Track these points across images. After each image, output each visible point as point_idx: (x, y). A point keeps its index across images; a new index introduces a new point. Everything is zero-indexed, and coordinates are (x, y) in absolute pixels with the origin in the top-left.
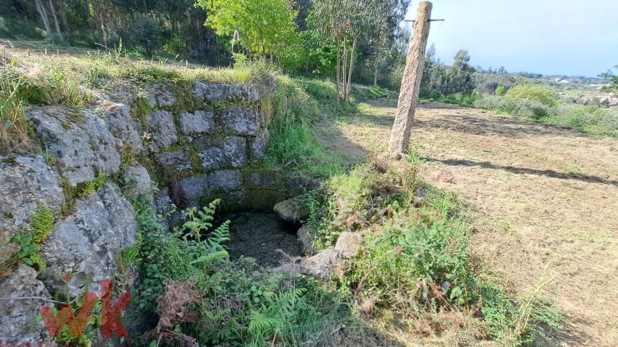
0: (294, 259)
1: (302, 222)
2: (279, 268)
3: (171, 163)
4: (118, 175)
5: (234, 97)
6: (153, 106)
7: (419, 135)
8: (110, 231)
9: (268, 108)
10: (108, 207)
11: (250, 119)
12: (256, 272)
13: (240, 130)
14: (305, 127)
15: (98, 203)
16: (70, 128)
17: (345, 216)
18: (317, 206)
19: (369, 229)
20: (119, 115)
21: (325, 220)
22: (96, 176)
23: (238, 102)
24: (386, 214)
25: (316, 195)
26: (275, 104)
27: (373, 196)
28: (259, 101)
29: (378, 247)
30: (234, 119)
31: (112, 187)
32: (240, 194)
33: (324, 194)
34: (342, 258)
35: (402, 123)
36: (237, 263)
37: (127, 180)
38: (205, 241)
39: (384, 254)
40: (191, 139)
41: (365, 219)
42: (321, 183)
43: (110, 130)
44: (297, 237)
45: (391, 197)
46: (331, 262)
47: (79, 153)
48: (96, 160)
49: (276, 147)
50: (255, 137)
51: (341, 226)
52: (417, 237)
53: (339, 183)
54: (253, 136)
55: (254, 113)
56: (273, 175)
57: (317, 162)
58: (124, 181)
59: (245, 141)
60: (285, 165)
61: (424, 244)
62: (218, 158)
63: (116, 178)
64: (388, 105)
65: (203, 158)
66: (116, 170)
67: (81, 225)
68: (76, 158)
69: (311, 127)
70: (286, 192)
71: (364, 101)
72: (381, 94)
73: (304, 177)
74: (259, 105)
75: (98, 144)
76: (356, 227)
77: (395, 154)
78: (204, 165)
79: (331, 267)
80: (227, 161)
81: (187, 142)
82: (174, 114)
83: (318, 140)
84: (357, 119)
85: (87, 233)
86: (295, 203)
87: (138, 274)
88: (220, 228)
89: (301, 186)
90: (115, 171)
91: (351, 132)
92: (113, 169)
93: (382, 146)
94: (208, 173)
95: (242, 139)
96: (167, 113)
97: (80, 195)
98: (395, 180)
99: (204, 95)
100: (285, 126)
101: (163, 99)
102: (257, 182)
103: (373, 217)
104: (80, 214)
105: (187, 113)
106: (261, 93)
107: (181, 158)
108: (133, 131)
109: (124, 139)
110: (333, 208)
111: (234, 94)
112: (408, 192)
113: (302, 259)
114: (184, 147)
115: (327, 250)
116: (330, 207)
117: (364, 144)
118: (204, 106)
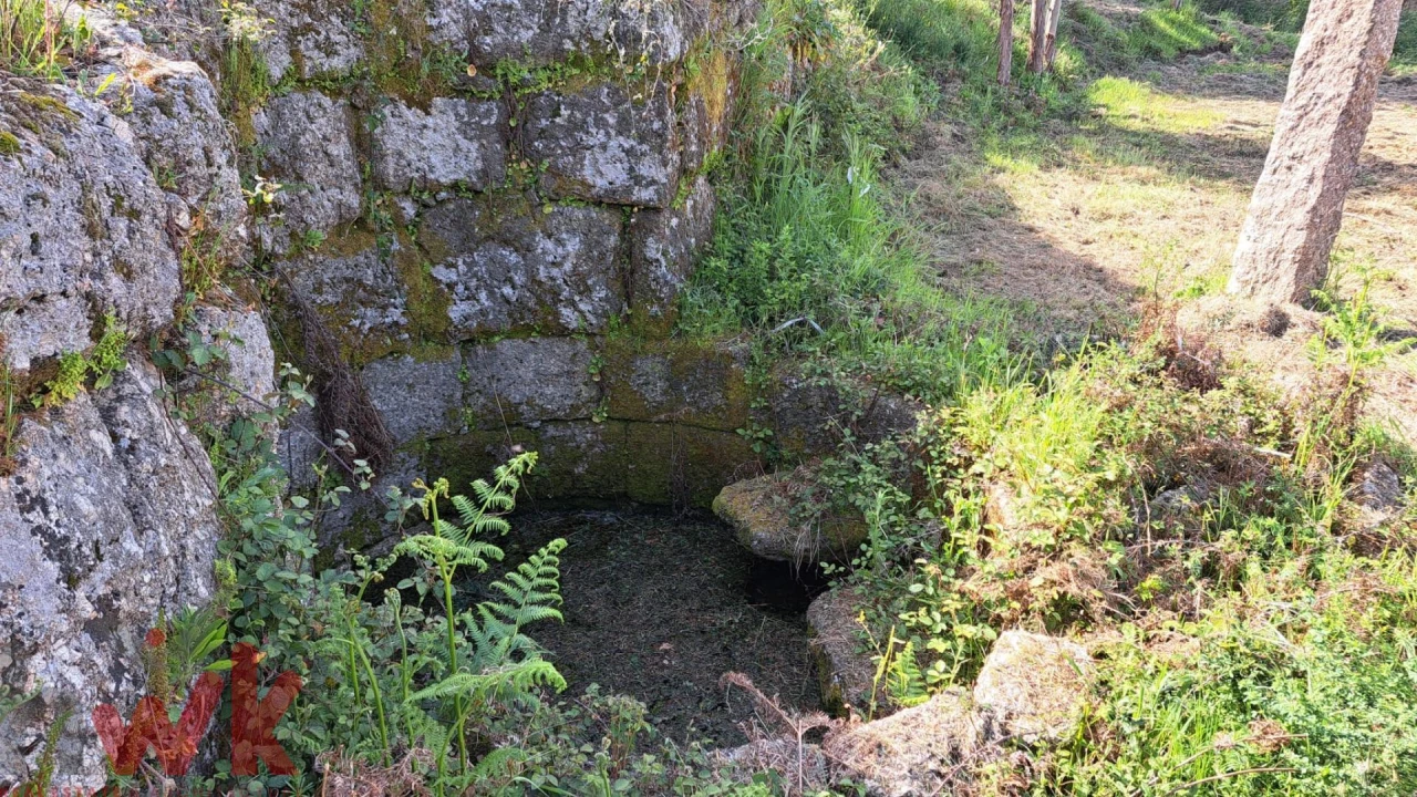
0: (802, 724)
1: (829, 569)
2: (739, 753)
3: (330, 299)
4: (166, 335)
5: (585, 45)
6: (277, 73)
7: (1382, 227)
8: (130, 545)
9: (717, 92)
10: (126, 454)
11: (642, 139)
12: (649, 758)
13: (601, 183)
14: (860, 177)
15: (94, 434)
16: (17, 148)
17: (1020, 561)
18: (900, 508)
19: (1129, 629)
20: (180, 108)
21: (932, 569)
22: (97, 335)
23: (599, 65)
24: (1209, 570)
25: (896, 463)
26: (744, 77)
27: (1151, 489)
28: (680, 64)
29: (1172, 715)
30: (579, 135)
31: (144, 379)
32: (584, 436)
33: (928, 460)
34: (1007, 743)
35: (1302, 171)
36: (573, 713)
37: (198, 355)
38: (468, 616)
39: (1199, 749)
40: (409, 209)
41: (1113, 583)
42: (921, 416)
43: (147, 162)
44: (804, 628)
45: (1234, 496)
46: (955, 755)
47: (45, 246)
48: (98, 275)
49: (739, 257)
50: (657, 210)
51: (1001, 602)
52: (1363, 688)
53: (1000, 419)
54: (650, 210)
55: (661, 114)
56: (717, 367)
57: (903, 325)
58: (187, 360)
59: (617, 227)
60: (771, 334)
61: (1399, 724)
62: (507, 290)
63: (157, 346)
64: (1230, 87)
65: (451, 286)
66: (160, 316)
67: (36, 517)
68: (34, 263)
69: (884, 178)
70: (766, 441)
71: (1120, 67)
72: (1203, 38)
73: (847, 384)
74: (679, 79)
75: (106, 215)
76: (1066, 615)
77: (1257, 310)
78: (456, 311)
79: (958, 775)
80: (540, 302)
81: (398, 217)
82: (354, 106)
83: (911, 231)
84: (1084, 148)
85: (56, 546)
86: (807, 490)
87: (212, 720)
88: (524, 566)
89: (832, 422)
90: (159, 321)
91: (1057, 203)
92: (153, 310)
93: (1197, 267)
94: (468, 343)
95: (606, 217)
96: (327, 102)
97: (37, 404)
98: (1256, 423)
99: (471, 35)
100: (780, 169)
101: (317, 46)
102: (656, 392)
103: (1153, 581)
104: (37, 474)
105: (402, 106)
106: (692, 30)
107: (369, 280)
108: (225, 171)
109: (193, 201)
110: (965, 524)
111: (586, 34)
112: (1318, 483)
113: (832, 725)
114: (383, 238)
115: (941, 699)
116: (956, 520)
117: (1108, 257)
118: (466, 80)
